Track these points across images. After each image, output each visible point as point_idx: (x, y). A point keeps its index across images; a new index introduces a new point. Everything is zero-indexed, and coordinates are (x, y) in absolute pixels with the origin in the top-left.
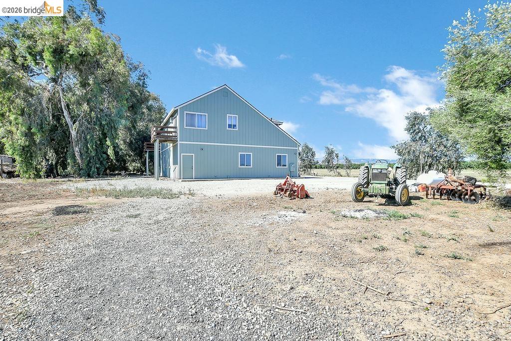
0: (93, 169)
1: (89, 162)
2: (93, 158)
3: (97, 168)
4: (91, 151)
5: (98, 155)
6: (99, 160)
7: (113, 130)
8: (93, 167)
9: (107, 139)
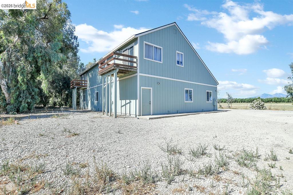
0: (23, 104)
1: (19, 96)
2: (24, 92)
3: (27, 103)
4: (21, 84)
5: (29, 90)
6: (30, 94)
7: (48, 63)
8: (23, 102)
9: (41, 72)
